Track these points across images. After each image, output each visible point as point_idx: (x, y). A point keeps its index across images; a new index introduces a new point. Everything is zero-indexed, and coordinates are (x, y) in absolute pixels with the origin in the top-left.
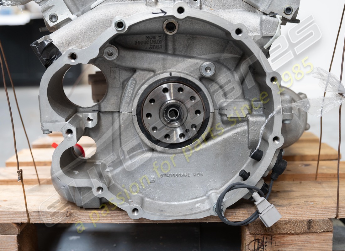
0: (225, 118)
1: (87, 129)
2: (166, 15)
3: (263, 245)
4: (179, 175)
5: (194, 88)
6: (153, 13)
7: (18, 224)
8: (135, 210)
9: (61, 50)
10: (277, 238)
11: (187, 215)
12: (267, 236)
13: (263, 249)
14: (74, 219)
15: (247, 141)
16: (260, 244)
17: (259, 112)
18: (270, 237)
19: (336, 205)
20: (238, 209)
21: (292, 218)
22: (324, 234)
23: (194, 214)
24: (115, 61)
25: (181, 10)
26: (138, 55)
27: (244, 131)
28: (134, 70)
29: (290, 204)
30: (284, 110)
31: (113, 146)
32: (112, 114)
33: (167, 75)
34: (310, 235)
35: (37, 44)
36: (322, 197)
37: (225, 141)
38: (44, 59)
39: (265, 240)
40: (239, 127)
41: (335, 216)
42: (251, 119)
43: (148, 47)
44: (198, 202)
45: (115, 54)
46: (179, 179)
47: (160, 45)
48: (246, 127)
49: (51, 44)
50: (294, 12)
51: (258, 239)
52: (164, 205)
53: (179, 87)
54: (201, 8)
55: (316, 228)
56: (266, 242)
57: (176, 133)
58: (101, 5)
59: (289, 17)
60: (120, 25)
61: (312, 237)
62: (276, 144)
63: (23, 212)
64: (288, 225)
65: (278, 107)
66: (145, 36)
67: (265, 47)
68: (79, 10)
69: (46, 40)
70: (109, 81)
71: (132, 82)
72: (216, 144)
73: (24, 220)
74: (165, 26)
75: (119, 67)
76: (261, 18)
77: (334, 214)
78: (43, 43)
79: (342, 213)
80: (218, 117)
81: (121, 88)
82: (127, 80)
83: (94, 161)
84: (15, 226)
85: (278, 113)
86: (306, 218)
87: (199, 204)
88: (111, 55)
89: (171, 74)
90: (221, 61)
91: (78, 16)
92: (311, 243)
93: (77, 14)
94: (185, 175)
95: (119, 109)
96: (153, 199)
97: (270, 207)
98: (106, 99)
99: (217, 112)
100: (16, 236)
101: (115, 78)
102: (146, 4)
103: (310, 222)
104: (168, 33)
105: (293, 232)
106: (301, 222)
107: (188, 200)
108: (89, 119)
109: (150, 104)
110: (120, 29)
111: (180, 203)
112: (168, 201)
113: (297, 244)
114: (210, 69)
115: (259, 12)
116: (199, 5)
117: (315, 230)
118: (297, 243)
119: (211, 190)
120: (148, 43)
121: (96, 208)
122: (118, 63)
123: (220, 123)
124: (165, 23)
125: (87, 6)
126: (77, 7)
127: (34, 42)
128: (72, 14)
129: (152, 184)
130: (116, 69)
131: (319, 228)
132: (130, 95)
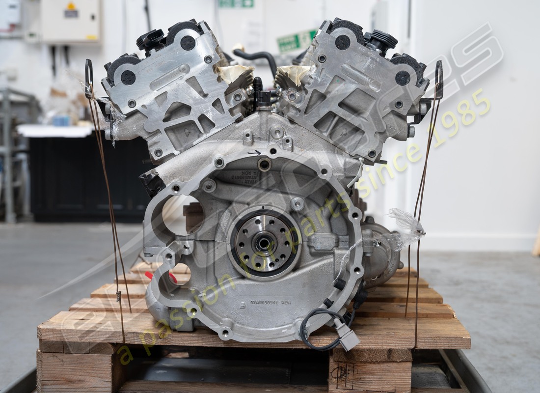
0: (313, 250)
1: (183, 256)
2: (260, 155)
3: (345, 373)
4: (268, 302)
5: (285, 220)
6: (248, 153)
7: (113, 344)
8: (225, 332)
9: (165, 183)
10: (359, 366)
11: (273, 338)
12: (349, 364)
13: (346, 376)
14: (167, 341)
15: (333, 273)
16: (342, 372)
17: (345, 245)
18: (352, 365)
19: (414, 336)
20: (322, 337)
21: (373, 346)
22: (403, 364)
23: (281, 337)
24: (213, 194)
25: (273, 151)
26: (234, 188)
27: (330, 263)
28: (230, 203)
29: (373, 334)
30: (364, 243)
31: (207, 273)
32: (207, 243)
33: (260, 208)
34: (391, 364)
35: (145, 176)
36: (405, 330)
37: (312, 271)
38: (150, 190)
39: (348, 368)
40: (326, 259)
41: (414, 346)
42: (337, 252)
43: (244, 181)
44: (284, 329)
45: (213, 188)
46: (268, 306)
47: (254, 180)
48: (332, 260)
49: (157, 177)
50: (377, 155)
51: (341, 367)
52: (253, 331)
53: (271, 219)
54: (292, 148)
55: (395, 357)
56: (349, 370)
57: (267, 262)
58: (202, 143)
59: (373, 160)
60: (219, 162)
61: (393, 366)
62: (357, 275)
63: (119, 332)
64: (369, 353)
65: (359, 240)
66: (241, 171)
67: (349, 186)
68: (182, 146)
69: (153, 173)
70: (206, 211)
71: (227, 214)
72: (304, 274)
73: (120, 340)
74: (259, 164)
75: (216, 199)
76: (345, 160)
77: (413, 344)
78: (150, 175)
79: (420, 344)
80: (307, 249)
81: (217, 219)
82: (223, 212)
83: (187, 287)
84: (110, 345)
85: (359, 245)
86: (387, 347)
87: (285, 330)
88: (209, 187)
89: (263, 207)
90: (311, 197)
91: (181, 152)
92: (391, 372)
93: (179, 149)
94: (273, 303)
95: (215, 238)
96: (243, 325)
97: (350, 332)
98: (203, 228)
99: (305, 244)
100: (111, 355)
101: (212, 209)
102: (243, 144)
103: (390, 351)
104: (263, 170)
105: (374, 361)
106: (382, 350)
107: (276, 327)
108: (185, 247)
109: (243, 234)
110: (220, 166)
111: (268, 329)
112: (257, 328)
113: (378, 373)
114: (300, 204)
115: (345, 154)
116: (290, 146)
117: (395, 360)
118: (378, 371)
119: (298, 318)
120: (243, 178)
121: (188, 331)
122: (216, 195)
123: (309, 256)
124: (260, 161)
125: (189, 143)
126: (180, 143)
127: (142, 175)
128: (176, 149)
129: (242, 310)
130: (214, 201)
131: (398, 357)
132: (225, 226)
